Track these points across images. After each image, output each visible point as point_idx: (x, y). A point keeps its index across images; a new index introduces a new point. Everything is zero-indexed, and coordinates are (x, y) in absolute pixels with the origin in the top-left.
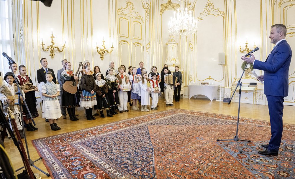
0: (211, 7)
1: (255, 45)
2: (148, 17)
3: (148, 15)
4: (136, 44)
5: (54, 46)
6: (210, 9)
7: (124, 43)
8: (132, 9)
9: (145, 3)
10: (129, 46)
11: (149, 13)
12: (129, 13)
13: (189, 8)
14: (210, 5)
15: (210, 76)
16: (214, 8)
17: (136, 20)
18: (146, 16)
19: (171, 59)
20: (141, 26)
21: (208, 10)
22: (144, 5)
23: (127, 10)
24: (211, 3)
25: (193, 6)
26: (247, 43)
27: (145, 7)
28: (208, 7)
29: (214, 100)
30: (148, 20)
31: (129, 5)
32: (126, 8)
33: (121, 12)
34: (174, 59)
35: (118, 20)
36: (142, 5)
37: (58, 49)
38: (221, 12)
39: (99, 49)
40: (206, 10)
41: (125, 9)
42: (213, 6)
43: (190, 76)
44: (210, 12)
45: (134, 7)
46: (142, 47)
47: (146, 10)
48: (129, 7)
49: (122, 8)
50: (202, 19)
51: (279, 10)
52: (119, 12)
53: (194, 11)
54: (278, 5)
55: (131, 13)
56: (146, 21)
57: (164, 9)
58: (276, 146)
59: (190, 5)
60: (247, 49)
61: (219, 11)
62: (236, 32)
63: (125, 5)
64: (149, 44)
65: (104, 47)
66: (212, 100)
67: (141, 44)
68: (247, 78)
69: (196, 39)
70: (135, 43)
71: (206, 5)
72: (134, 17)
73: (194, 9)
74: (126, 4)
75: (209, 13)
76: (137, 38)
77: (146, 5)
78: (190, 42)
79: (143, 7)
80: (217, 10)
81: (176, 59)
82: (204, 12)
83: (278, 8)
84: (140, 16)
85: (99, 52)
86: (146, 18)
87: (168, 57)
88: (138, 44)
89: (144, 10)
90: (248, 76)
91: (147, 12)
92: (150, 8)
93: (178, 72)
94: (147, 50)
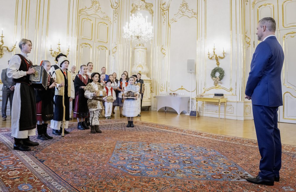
0: (185, 7)
1: (224, 51)
2: (116, 18)
3: (116, 16)
4: (101, 47)
5: (3, 45)
6: (184, 10)
7: (86, 45)
8: (98, 9)
9: (114, 3)
10: (91, 49)
11: (117, 14)
12: (94, 13)
13: (163, 8)
14: (185, 5)
15: (182, 86)
16: (188, 9)
17: (102, 21)
18: (114, 16)
19: (137, 66)
20: (108, 28)
21: (182, 11)
22: (113, 5)
23: (92, 9)
24: (186, 3)
25: (168, 6)
26: (214, 49)
27: (113, 7)
28: (183, 8)
29: (182, 113)
30: (116, 21)
31: (94, 4)
32: (91, 7)
33: (84, 12)
34: (140, 66)
35: (80, 21)
36: (111, 4)
37: (8, 49)
38: (195, 13)
39: (53, 52)
40: (181, 11)
41: (90, 9)
42: (187, 6)
43: (161, 86)
44: (185, 13)
45: (100, 7)
46: (107, 50)
47: (115, 10)
48: (94, 7)
49: (86, 7)
50: (176, 21)
51: (252, 11)
52: (82, 12)
53: (168, 11)
54: (251, 5)
55: (97, 14)
56: (114, 22)
57: (135, 9)
58: (268, 172)
59: (164, 5)
60: (215, 55)
61: (193, 12)
62: (205, 36)
63: (89, 5)
64: (116, 47)
65: (60, 50)
66: (179, 114)
67: (106, 48)
68: (217, 88)
69: (169, 44)
70: (99, 46)
71: (180, 6)
72: (100, 18)
73: (168, 9)
74: (91, 3)
75: (183, 14)
76: (102, 41)
77: (115, 5)
78: (162, 47)
79: (112, 7)
80: (191, 12)
81: (143, 65)
82: (178, 13)
83: (251, 8)
84: (107, 17)
85: (53, 54)
86: (114, 19)
87: (135, 63)
88: (102, 48)
89: (112, 10)
90: (217, 86)
91: (115, 13)
92: (118, 7)
93: (140, 79)
94: (114, 55)
